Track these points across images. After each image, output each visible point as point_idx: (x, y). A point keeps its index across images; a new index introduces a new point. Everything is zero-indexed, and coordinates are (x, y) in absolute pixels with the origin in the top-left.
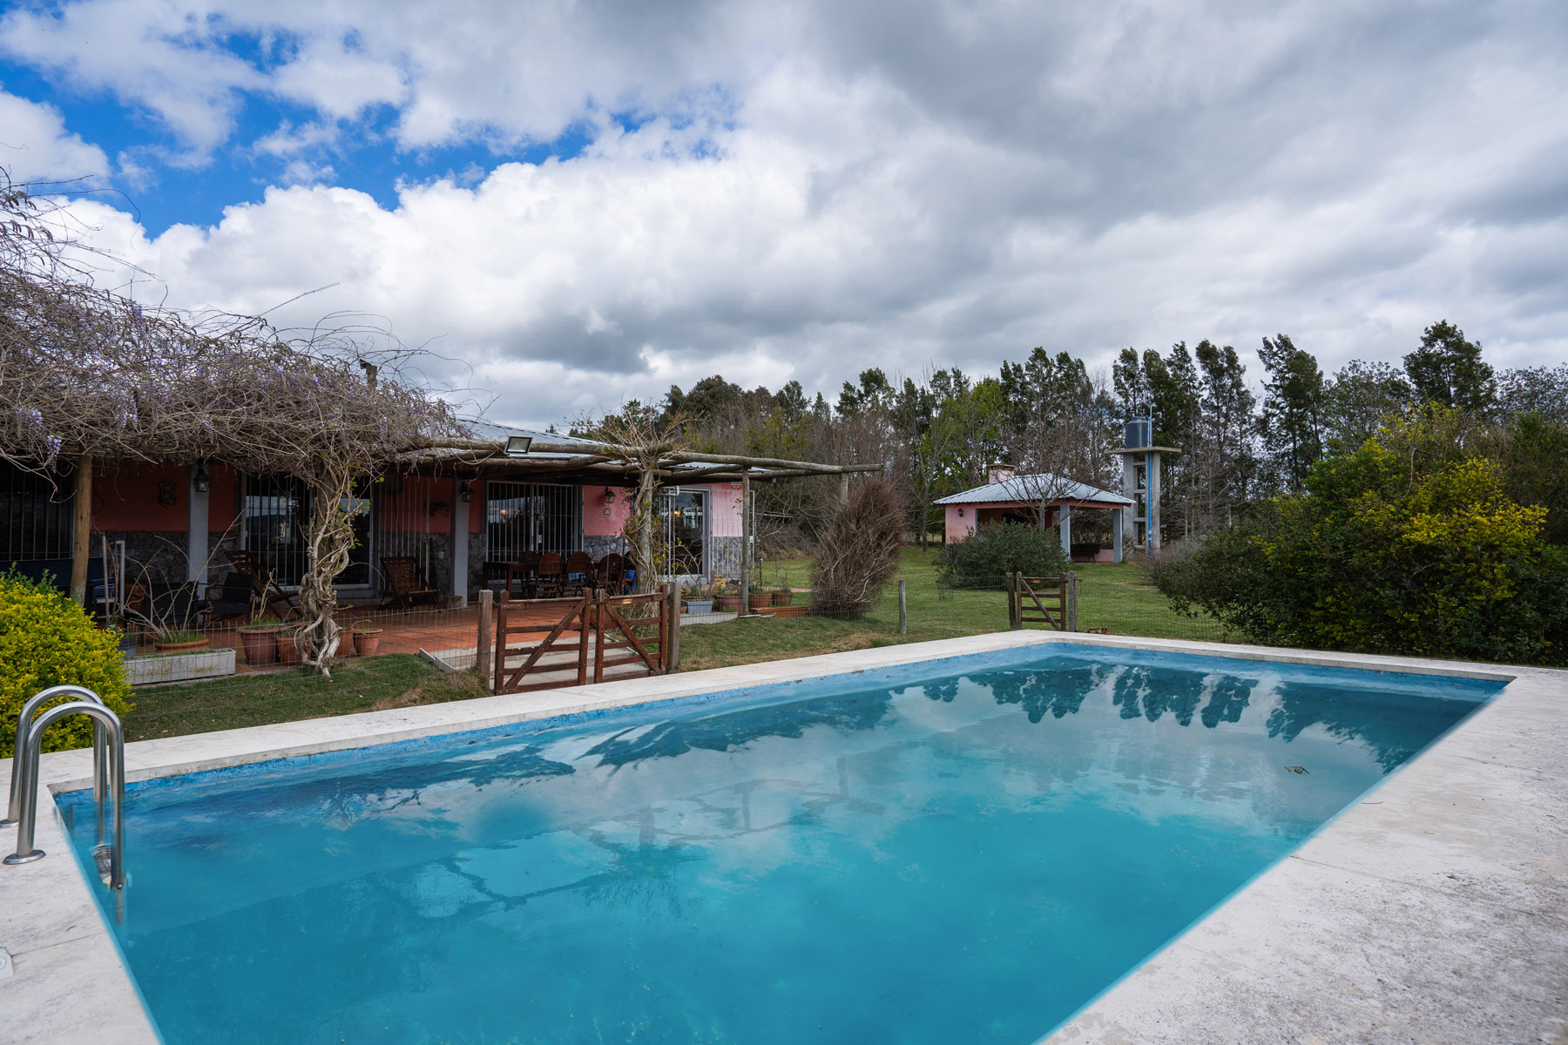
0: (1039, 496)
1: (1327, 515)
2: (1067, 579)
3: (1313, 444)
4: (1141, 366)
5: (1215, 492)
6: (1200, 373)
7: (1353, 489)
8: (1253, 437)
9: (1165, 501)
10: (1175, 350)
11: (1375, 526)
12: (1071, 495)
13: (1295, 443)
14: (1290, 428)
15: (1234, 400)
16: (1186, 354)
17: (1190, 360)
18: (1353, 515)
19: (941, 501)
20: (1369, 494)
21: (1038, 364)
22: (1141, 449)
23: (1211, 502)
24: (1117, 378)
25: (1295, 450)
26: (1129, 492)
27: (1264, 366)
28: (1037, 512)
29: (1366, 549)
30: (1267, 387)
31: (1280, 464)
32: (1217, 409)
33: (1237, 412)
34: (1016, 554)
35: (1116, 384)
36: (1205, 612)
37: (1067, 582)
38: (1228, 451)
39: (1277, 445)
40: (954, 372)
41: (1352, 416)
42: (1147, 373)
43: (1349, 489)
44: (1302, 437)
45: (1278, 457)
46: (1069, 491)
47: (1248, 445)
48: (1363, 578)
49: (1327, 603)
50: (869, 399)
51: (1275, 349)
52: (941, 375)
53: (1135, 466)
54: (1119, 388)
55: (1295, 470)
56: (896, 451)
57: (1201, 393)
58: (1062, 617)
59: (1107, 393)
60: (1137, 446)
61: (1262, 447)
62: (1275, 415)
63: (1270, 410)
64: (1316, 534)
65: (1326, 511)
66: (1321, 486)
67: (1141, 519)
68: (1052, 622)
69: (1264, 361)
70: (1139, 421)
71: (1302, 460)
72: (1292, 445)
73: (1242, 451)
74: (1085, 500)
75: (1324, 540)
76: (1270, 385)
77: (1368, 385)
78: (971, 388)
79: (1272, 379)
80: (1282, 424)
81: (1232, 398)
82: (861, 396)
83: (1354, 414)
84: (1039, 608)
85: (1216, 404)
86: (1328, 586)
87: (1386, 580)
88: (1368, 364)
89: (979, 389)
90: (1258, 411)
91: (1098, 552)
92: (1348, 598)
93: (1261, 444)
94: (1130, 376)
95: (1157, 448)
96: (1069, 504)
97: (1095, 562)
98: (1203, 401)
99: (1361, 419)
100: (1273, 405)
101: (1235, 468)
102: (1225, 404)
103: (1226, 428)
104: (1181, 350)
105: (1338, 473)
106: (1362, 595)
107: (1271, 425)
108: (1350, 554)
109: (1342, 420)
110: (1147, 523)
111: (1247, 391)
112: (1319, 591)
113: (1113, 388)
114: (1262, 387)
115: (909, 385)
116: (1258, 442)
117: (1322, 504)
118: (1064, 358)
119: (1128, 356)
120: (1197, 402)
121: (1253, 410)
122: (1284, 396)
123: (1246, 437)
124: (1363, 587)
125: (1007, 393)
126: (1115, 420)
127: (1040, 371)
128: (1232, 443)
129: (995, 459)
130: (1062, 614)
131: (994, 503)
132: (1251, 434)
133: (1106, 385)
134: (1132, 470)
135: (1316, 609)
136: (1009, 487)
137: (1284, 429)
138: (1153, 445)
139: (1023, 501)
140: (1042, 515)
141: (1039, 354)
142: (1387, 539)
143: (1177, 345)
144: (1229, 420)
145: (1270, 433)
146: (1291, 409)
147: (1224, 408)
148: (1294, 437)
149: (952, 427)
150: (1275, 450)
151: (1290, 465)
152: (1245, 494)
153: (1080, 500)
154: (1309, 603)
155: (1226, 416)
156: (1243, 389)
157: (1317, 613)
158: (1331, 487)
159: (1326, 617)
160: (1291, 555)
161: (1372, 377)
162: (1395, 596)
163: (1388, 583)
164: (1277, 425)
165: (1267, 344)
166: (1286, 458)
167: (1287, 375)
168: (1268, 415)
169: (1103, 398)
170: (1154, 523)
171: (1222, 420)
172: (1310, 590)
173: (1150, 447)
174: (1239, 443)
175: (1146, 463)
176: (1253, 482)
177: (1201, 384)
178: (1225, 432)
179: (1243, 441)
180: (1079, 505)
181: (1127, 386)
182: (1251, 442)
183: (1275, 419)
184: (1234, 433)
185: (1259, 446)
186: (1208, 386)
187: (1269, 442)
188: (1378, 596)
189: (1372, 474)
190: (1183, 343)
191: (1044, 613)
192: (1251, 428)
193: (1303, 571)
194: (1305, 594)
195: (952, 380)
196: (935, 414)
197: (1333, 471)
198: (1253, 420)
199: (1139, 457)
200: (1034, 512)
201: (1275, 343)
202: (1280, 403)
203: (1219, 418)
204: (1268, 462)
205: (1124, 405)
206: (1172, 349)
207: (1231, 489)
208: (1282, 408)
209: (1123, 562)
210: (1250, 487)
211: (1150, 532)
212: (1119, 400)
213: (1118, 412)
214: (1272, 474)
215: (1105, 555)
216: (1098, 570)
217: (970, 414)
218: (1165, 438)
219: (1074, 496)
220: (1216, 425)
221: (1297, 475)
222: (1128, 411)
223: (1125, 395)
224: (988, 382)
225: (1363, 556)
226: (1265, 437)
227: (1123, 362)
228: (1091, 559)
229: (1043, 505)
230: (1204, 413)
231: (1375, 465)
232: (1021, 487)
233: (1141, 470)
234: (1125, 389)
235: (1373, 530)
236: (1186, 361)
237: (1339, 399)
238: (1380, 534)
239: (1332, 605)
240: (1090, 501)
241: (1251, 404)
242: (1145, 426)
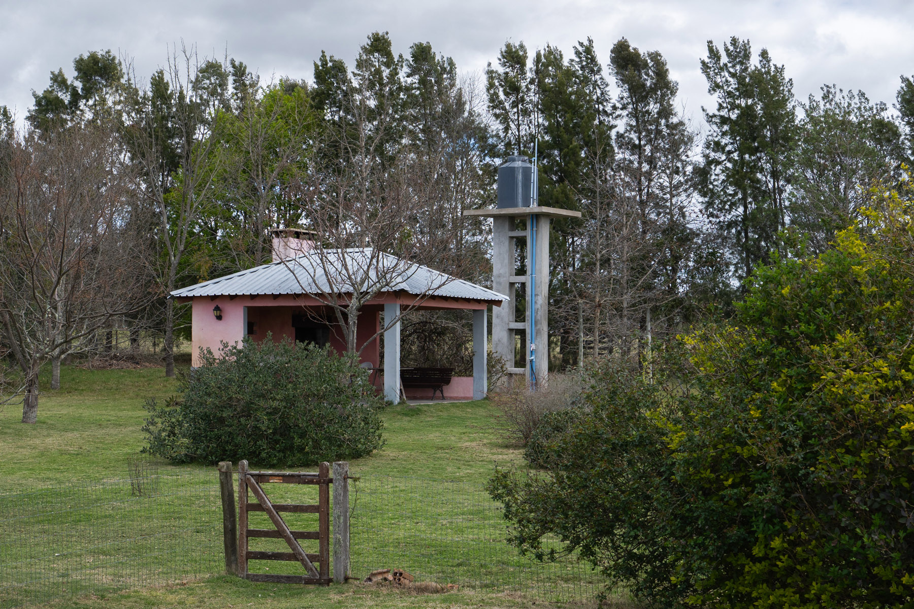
0: (347, 288)
1: (775, 375)
2: (331, 475)
3: (769, 209)
4: (529, 75)
5: (631, 283)
6: (615, 91)
7: (818, 326)
8: (688, 196)
9: (557, 294)
10: (578, 53)
11: (855, 403)
12: (403, 286)
13: (746, 208)
14: (738, 184)
15: (663, 137)
16: (593, 60)
17: (599, 70)
18: (818, 379)
19: (184, 292)
20: (845, 338)
21: (376, 59)
22: (520, 210)
23: (627, 299)
24: (492, 91)
25: (745, 217)
26: (502, 280)
27: (707, 85)
28: (345, 316)
29: (838, 446)
30: (710, 118)
31: (725, 239)
32: (636, 149)
33: (665, 156)
34: (286, 399)
35: (492, 100)
36: (570, 550)
37: (331, 481)
38: (653, 216)
39: (720, 210)
40: (234, 66)
41: (822, 170)
42: (539, 86)
43: (813, 327)
44: (755, 199)
45: (721, 228)
46: (399, 279)
47: (681, 208)
48: (835, 506)
49: (773, 549)
50: (91, 102)
51: (724, 59)
52: (212, 69)
53: (512, 238)
54: (494, 107)
55: (745, 248)
56: (133, 194)
57: (613, 122)
58: (321, 551)
59: (479, 115)
60: (515, 205)
61: (701, 211)
62: (718, 163)
63: (712, 155)
64: (756, 414)
65: (773, 369)
66: (766, 319)
67: (520, 326)
68: (303, 561)
69: (708, 77)
70: (518, 164)
71: (754, 232)
72: (741, 209)
73: (672, 216)
74: (425, 295)
75: (770, 427)
76: (714, 116)
77: (845, 124)
78: (260, 96)
79: (717, 106)
80: (728, 176)
81: (659, 132)
82: (76, 97)
83: (825, 167)
84: (279, 533)
85: (637, 142)
86: (776, 517)
87: (872, 511)
88: (845, 93)
89: (272, 97)
90: (696, 155)
91: (448, 382)
92: (809, 542)
93: (700, 207)
94: (512, 88)
95: (545, 209)
96: (399, 303)
97: (443, 398)
98: (620, 136)
99: (834, 175)
100: (718, 147)
101: (663, 243)
102: (649, 141)
103: (650, 180)
104: (587, 53)
105: (794, 295)
106: (832, 539)
107: (713, 177)
108: (812, 458)
109: (809, 175)
110: (528, 331)
111: (681, 123)
112: (759, 527)
113: (485, 107)
114: (702, 117)
115: (159, 84)
116: (694, 203)
117: (766, 352)
118: (422, 54)
119: (513, 57)
120: (609, 137)
121: (689, 153)
122: (732, 133)
123: (679, 195)
124: (834, 523)
125: (320, 107)
126: (487, 159)
127: (378, 72)
128: (659, 204)
129: (298, 216)
130: (321, 544)
131: (275, 297)
132: (686, 190)
133: (476, 102)
134: (507, 243)
135: (755, 560)
136: (299, 272)
137: (731, 185)
138: (539, 205)
139: (321, 295)
140: (353, 319)
141: (379, 44)
142: (875, 429)
143: (581, 44)
144: (655, 168)
145: (712, 190)
146: (741, 156)
147: (648, 149)
148: (744, 199)
149: (225, 158)
150: (717, 217)
151: (739, 240)
152: (675, 286)
153: (417, 295)
154: (745, 547)
155: (651, 161)
156: (674, 120)
157: (757, 568)
158: (782, 320)
159: (771, 573)
160: (712, 452)
161: (849, 113)
162: (888, 545)
163: (877, 519)
164: (722, 177)
165: (714, 54)
166: (734, 231)
167: (737, 102)
168: (710, 162)
169: (473, 121)
170: (538, 332)
171: (646, 167)
172: (745, 522)
173: (534, 207)
174: (668, 204)
175: (528, 234)
176: (687, 266)
177: (614, 108)
178: (648, 186)
179: (674, 201)
180: (416, 303)
181: (507, 105)
182: (685, 203)
183: (718, 169)
184: (662, 187)
185: (697, 210)
186: (625, 113)
187: (710, 204)
188: (859, 543)
189: (851, 298)
190: (590, 41)
191: (289, 541)
192: (686, 181)
193: (733, 486)
194: (734, 532)
195: (231, 79)
196: (202, 133)
197: (785, 291)
198: (689, 169)
199: (516, 222)
200: (339, 315)
201: (727, 50)
202: (726, 145)
203: (640, 163)
204: (709, 234)
205: (502, 134)
206: (573, 51)
207: (655, 275)
208: (730, 152)
209: (487, 398)
210: (682, 275)
211: (533, 347)
212: (496, 126)
213: (494, 146)
214: (713, 254)
215: (460, 387)
216: (444, 414)
217: (255, 137)
218: (563, 192)
219: (407, 288)
220: (636, 174)
221: (748, 256)
222: (508, 145)
223: (504, 118)
224: (290, 88)
225: (835, 461)
226: (704, 195)
227: (504, 65)
228: (438, 393)
229: (354, 303)
230: (620, 155)
231: (856, 282)
232: (320, 271)
233: (521, 243)
234: (504, 109)
235: (852, 412)
236: (592, 71)
237: (805, 141)
238: (863, 419)
239: (782, 552)
240: (433, 297)
241: (686, 144)
242: (527, 172)
